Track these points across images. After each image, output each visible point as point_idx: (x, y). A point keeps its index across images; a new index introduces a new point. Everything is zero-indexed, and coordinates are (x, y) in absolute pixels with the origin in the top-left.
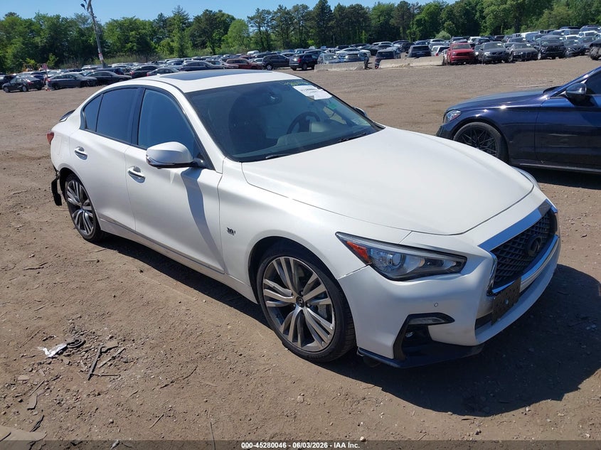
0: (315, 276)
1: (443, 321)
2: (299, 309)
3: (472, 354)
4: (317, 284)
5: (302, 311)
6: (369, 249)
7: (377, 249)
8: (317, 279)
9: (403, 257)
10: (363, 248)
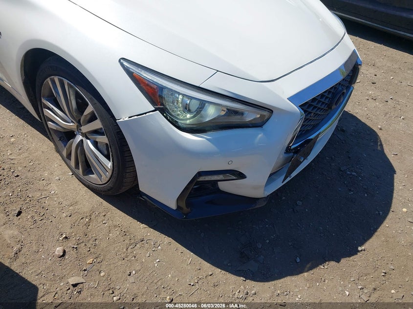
0: (90, 109)
1: (235, 178)
2: (79, 138)
3: (258, 206)
4: (93, 118)
5: (82, 140)
6: (162, 88)
7: (171, 90)
8: (92, 113)
9: (203, 103)
10: (152, 85)
